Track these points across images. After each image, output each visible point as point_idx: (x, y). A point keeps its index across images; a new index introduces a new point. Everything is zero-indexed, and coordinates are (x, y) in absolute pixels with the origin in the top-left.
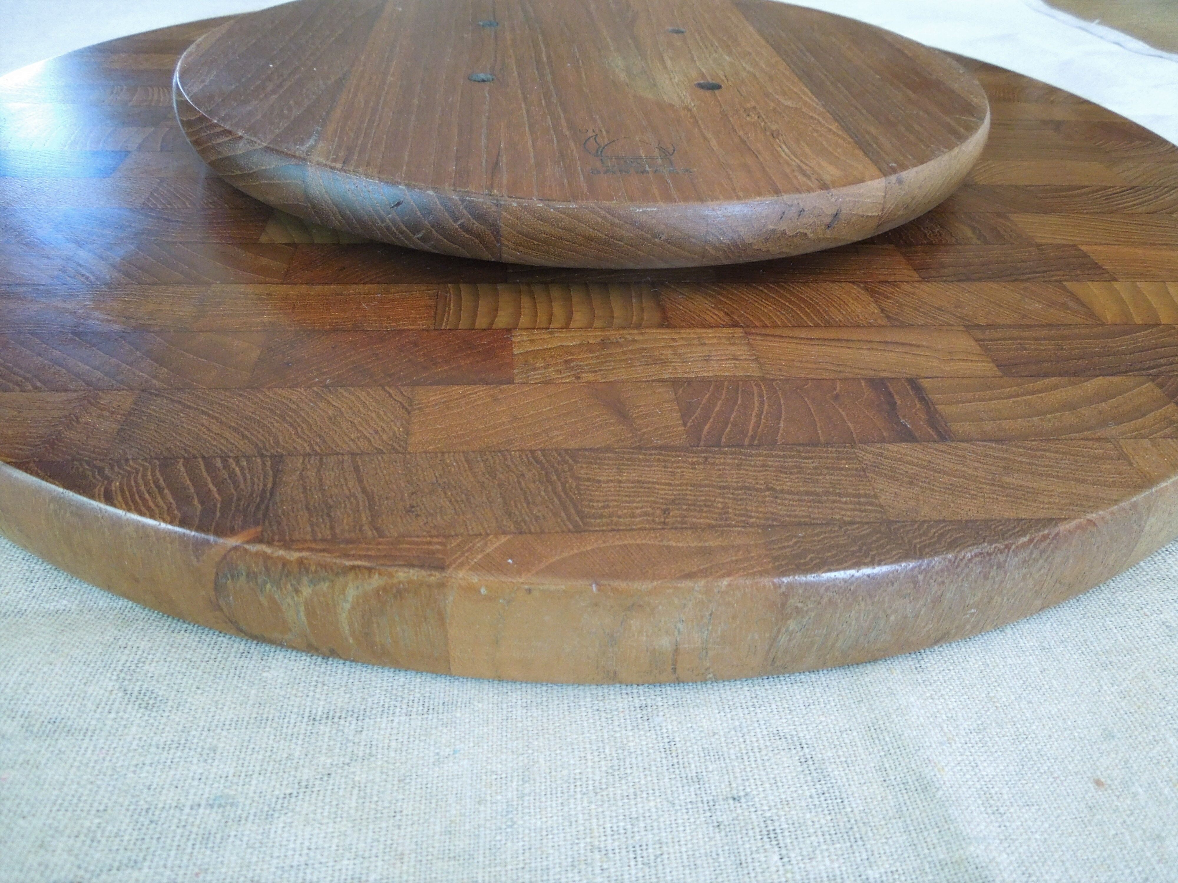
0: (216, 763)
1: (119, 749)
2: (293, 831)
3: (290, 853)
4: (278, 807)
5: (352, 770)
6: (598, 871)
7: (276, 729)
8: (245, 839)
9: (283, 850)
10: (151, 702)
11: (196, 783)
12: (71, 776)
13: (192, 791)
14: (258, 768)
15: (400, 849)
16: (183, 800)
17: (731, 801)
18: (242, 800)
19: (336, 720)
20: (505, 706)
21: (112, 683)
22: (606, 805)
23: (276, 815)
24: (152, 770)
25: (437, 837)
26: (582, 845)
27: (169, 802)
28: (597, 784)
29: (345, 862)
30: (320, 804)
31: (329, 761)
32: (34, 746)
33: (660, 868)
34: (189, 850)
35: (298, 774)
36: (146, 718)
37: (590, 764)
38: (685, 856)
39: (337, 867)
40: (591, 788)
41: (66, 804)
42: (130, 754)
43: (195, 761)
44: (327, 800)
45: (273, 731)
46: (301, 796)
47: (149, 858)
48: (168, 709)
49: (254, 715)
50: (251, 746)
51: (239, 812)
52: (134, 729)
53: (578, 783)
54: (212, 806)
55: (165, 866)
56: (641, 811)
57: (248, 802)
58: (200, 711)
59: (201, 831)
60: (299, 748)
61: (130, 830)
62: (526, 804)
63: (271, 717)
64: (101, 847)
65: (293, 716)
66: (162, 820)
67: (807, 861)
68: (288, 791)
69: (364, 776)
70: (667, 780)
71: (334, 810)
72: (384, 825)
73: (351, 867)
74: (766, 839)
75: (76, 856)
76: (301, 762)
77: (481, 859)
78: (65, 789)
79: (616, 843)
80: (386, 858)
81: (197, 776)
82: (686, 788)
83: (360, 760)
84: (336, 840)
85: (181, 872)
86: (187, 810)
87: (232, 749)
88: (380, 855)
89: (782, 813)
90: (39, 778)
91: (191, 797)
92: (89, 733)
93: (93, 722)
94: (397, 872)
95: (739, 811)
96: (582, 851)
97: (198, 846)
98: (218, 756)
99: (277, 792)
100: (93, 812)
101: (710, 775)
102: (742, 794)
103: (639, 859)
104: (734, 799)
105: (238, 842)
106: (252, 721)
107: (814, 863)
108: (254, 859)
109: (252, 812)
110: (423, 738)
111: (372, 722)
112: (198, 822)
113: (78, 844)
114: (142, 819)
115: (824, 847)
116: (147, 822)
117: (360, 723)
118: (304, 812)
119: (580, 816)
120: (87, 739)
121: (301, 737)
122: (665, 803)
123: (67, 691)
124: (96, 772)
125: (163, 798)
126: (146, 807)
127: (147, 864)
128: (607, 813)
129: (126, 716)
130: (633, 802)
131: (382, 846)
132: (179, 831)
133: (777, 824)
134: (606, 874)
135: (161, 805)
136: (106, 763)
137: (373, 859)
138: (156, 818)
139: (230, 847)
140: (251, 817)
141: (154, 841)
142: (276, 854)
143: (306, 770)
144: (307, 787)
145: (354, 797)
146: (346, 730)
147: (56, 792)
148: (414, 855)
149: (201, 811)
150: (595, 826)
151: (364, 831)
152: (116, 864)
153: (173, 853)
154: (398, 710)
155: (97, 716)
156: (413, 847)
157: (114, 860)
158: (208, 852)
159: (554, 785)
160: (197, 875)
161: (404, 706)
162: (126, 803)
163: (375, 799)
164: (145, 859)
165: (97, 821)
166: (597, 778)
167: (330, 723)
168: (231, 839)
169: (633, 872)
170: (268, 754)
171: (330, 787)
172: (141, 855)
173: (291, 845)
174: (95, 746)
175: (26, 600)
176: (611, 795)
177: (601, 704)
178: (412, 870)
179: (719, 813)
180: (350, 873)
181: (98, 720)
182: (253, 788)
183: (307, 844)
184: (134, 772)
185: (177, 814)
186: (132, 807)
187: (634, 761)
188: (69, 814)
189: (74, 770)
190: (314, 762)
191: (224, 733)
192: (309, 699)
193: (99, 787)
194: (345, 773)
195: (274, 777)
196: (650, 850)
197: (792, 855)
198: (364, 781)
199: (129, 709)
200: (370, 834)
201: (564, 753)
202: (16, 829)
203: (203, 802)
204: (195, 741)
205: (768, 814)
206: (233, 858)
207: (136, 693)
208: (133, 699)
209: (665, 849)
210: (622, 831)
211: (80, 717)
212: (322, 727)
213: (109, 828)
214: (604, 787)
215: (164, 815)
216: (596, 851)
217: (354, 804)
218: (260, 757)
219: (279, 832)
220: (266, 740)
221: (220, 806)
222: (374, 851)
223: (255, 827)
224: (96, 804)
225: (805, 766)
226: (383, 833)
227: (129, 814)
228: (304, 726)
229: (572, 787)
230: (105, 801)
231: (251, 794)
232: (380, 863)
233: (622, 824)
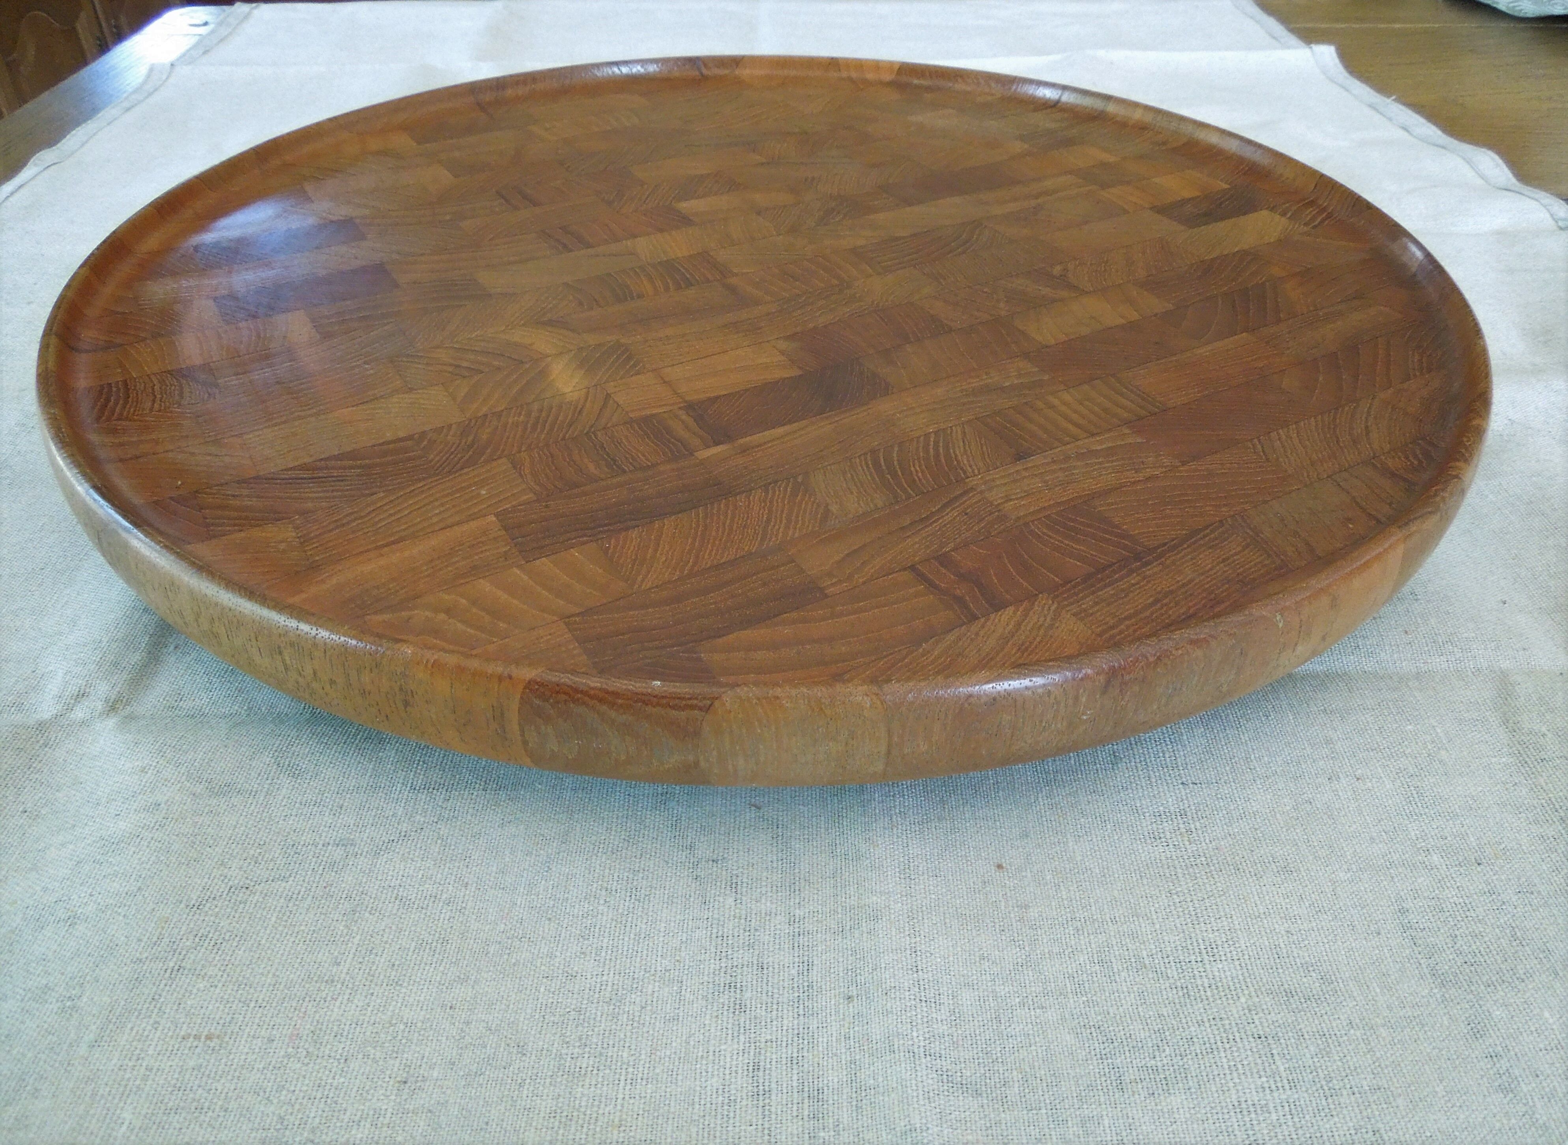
0: (341, 817)
1: (274, 804)
2: (393, 864)
3: (389, 878)
4: (384, 848)
5: (439, 826)
6: (602, 902)
7: (386, 794)
8: (359, 867)
9: (385, 876)
10: (297, 772)
11: (327, 829)
12: (241, 822)
13: (324, 834)
14: (371, 822)
15: (466, 880)
16: (317, 840)
17: (711, 863)
18: (358, 842)
19: (431, 790)
20: (558, 788)
21: (268, 759)
22: (618, 861)
23: (382, 853)
24: (297, 819)
25: (493, 874)
26: (595, 886)
27: (308, 841)
28: (615, 847)
29: (427, 886)
30: (413, 848)
31: (422, 819)
32: (215, 801)
33: (647, 902)
34: (320, 872)
35: (400, 827)
36: (293, 783)
37: (613, 833)
38: (666, 896)
39: (421, 889)
40: (610, 849)
41: (238, 839)
42: (281, 808)
43: (327, 814)
44: (419, 846)
45: (384, 796)
46: (400, 842)
47: (293, 875)
48: (308, 777)
49: (370, 784)
50: (367, 806)
51: (356, 850)
52: (284, 790)
53: (601, 846)
54: (338, 845)
55: (304, 881)
56: (642, 866)
57: (362, 844)
58: (331, 779)
59: (329, 861)
60: (401, 809)
61: (281, 857)
62: (561, 857)
63: (383, 786)
64: (261, 867)
65: (399, 785)
66: (303, 853)
67: (754, 902)
68: (392, 838)
69: (447, 831)
70: (667, 846)
71: (422, 852)
72: (457, 864)
73: (430, 889)
74: (728, 888)
75: (245, 871)
76: (403, 819)
77: (522, 890)
78: (237, 830)
79: (619, 886)
80: (456, 885)
81: (328, 825)
82: (680, 853)
83: (445, 820)
84: (422, 872)
85: (315, 885)
86: (320, 846)
87: (354, 807)
88: (452, 883)
89: (746, 871)
90: (219, 822)
91: (323, 838)
92: (253, 793)
93: (256, 786)
94: (462, 894)
95: (715, 869)
96: (594, 890)
97: (326, 870)
98: (343, 812)
99: (383, 838)
100: (256, 845)
101: (701, 844)
102: (720, 858)
103: (633, 897)
104: (713, 861)
105: (354, 869)
106: (369, 788)
107: (758, 904)
108: (364, 880)
109: (365, 850)
110: (493, 807)
111: (457, 793)
112: (327, 855)
113: (246, 865)
114: (289, 851)
115: (770, 894)
116: (292, 853)
117: (448, 793)
118: (401, 852)
119: (598, 867)
120: (252, 797)
121: (404, 801)
122: (662, 862)
123: (238, 765)
124: (258, 820)
125: (303, 838)
126: (292, 843)
127: (292, 878)
128: (618, 866)
129: (279, 782)
130: (638, 860)
131: (453, 878)
132: (314, 860)
133: (740, 878)
134: (607, 904)
135: (302, 843)
136: (265, 814)
137: (447, 885)
138: (298, 851)
139: (348, 872)
140: (364, 853)
141: (297, 865)
142: (379, 878)
143: (405, 825)
144: (405, 836)
145: (438, 845)
146: (437, 798)
147: (230, 832)
148: (475, 885)
149: (330, 847)
150: (606, 874)
151: (442, 867)
152: (271, 878)
153: (309, 873)
154: (477, 786)
155: (258, 781)
156: (476, 879)
157: (270, 876)
158: (333, 874)
159: (583, 846)
160: (325, 887)
161: (483, 784)
162: (279, 840)
163: (453, 847)
164: (290, 876)
165: (258, 851)
166: (616, 843)
167: (426, 791)
168: (349, 867)
169: (627, 904)
170: (379, 812)
171: (422, 837)
172: (288, 873)
173: (391, 873)
174: (257, 802)
175: (207, 706)
176: (624, 855)
177: (632, 790)
178: (472, 894)
179: (699, 870)
180: (429, 893)
181: (259, 784)
182: (366, 835)
183: (401, 873)
184: (284, 820)
185: (313, 849)
186: (282, 843)
187: (646, 833)
188: (240, 846)
189: (242, 817)
190: (412, 819)
191: (348, 796)
192: (412, 773)
193: (260, 829)
194: (434, 829)
195: (382, 828)
196: (643, 891)
197: (744, 898)
198: (446, 835)
199: (281, 777)
200: (446, 870)
201: (596, 824)
202: (205, 853)
203: (332, 842)
204: (328, 800)
205: (734, 872)
206: (350, 879)
207: (286, 766)
208: (284, 770)
209: (653, 891)
210: (625, 878)
211: (247, 782)
212: (420, 795)
213: (267, 856)
214: (620, 849)
215: (304, 849)
216: (604, 891)
217: (437, 850)
218: (373, 814)
219: (383, 864)
220: (378, 801)
221: (343, 845)
222: (448, 881)
223: (366, 860)
224: (258, 840)
225: (775, 840)
226: (455, 869)
227: (281, 847)
228: (406, 793)
229: (596, 848)
230: (264, 838)
231: (365, 839)
232: (451, 888)
233: (626, 874)
